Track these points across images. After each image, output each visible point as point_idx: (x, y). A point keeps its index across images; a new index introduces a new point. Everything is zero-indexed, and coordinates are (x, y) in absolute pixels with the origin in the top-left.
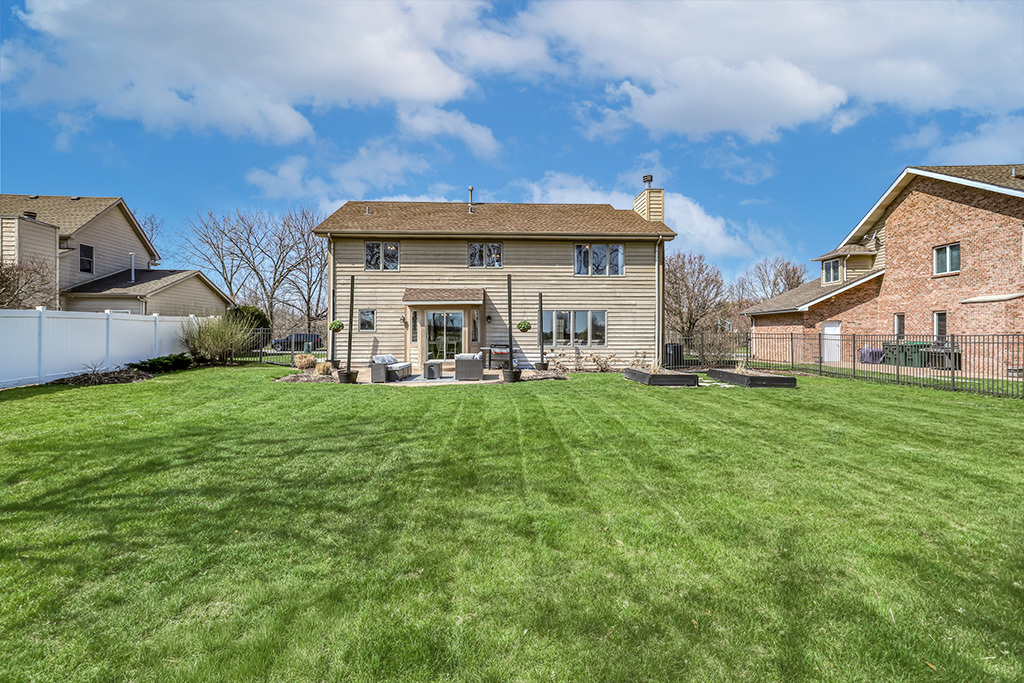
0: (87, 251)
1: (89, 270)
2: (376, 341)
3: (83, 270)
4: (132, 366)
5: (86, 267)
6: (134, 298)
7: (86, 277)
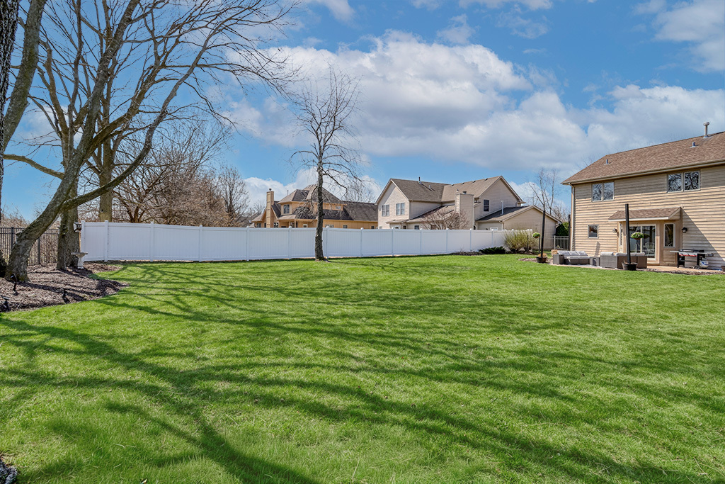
0: (487, 202)
1: (487, 210)
2: (598, 244)
3: (485, 210)
4: (480, 250)
5: (486, 209)
6: (498, 222)
7: (487, 213)
